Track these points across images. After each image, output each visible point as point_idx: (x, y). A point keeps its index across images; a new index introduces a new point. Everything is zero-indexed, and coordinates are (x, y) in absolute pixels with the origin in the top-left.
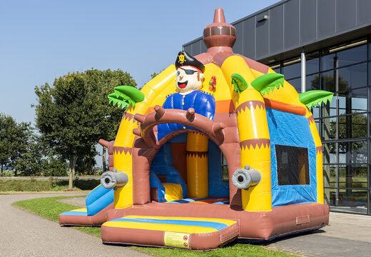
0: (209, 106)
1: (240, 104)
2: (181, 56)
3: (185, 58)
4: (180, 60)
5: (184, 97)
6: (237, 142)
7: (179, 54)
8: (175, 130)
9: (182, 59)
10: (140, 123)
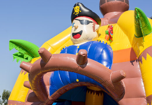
0: (105, 55)
1: (145, 48)
2: (77, 7)
3: (80, 9)
4: (76, 11)
5: (78, 47)
6: (144, 97)
7: (75, 6)
8: (68, 83)
9: (77, 11)
10: (28, 74)
